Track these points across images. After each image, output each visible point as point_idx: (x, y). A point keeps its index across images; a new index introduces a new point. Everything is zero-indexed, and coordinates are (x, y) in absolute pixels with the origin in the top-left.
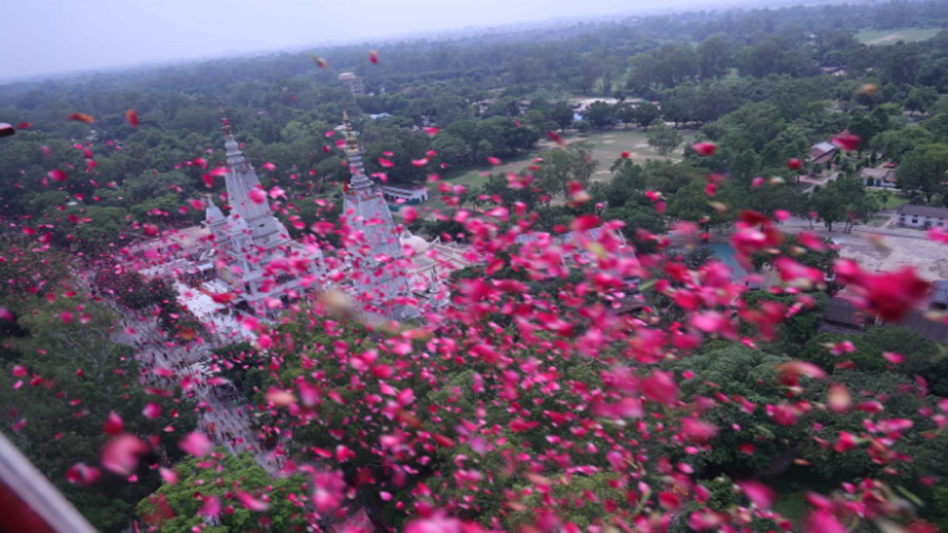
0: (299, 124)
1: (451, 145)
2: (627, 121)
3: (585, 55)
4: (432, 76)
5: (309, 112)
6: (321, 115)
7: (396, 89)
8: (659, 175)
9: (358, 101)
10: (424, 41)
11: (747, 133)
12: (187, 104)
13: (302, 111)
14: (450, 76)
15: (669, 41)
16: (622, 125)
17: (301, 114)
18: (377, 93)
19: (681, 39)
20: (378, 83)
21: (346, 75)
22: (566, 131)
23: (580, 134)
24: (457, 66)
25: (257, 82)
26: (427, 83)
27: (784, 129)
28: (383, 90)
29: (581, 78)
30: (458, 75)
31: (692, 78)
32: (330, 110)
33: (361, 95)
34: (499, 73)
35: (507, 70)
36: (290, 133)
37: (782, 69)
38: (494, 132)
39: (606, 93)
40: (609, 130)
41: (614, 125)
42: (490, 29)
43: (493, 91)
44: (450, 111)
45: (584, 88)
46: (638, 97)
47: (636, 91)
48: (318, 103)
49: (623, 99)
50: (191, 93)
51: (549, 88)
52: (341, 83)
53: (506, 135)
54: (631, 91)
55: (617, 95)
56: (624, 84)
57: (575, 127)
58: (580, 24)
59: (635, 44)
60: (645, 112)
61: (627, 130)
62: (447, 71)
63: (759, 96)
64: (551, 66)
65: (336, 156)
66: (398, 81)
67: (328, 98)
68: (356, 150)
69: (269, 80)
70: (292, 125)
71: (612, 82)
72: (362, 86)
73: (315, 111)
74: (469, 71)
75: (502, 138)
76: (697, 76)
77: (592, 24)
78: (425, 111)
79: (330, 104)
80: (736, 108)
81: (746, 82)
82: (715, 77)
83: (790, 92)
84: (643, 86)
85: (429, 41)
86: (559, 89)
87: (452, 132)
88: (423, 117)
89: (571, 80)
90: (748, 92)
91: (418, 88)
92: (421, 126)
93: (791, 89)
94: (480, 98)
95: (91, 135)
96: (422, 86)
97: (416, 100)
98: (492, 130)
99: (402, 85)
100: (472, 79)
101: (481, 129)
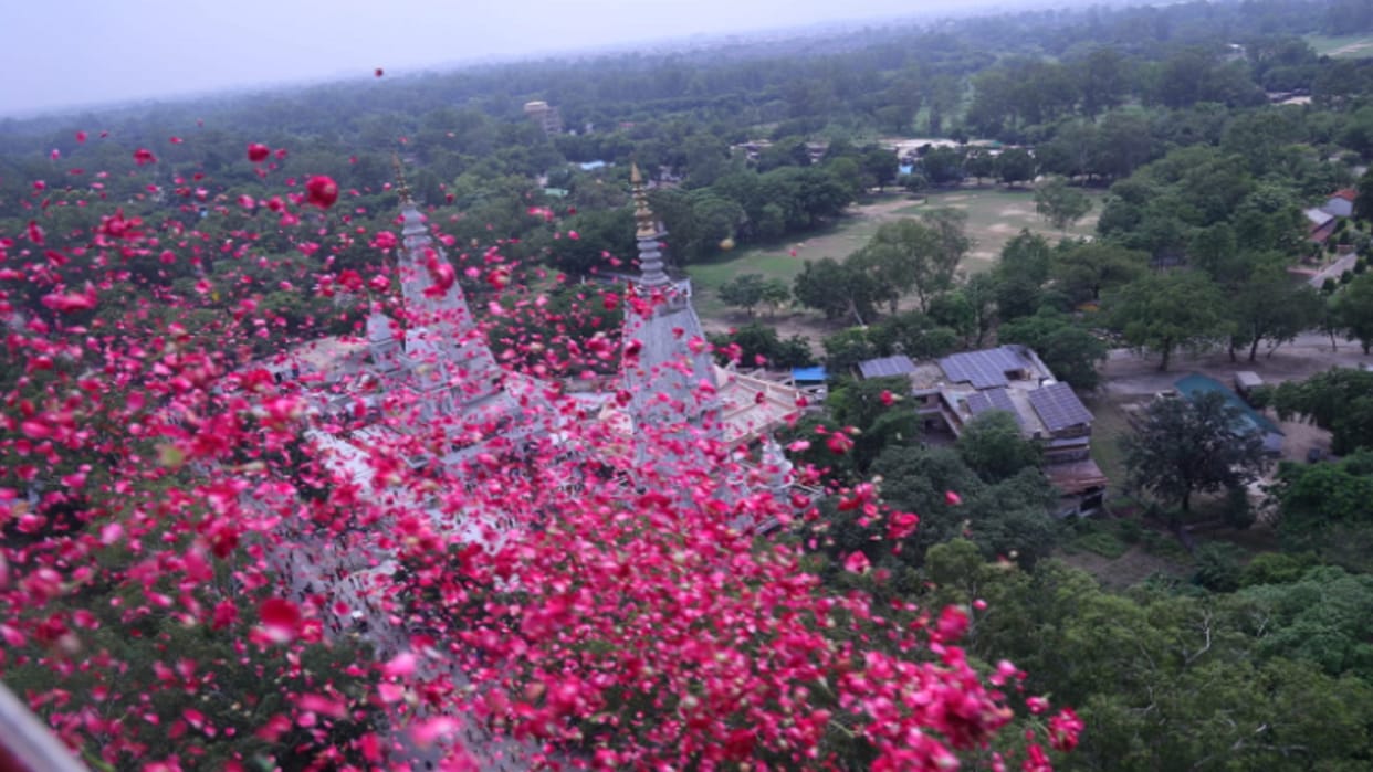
0: (474, 178)
1: (721, 211)
2: (980, 174)
3: (887, 74)
4: (660, 106)
5: (485, 160)
6: (503, 164)
7: (609, 127)
8: (1071, 262)
9: (557, 142)
10: (636, 55)
11: (1193, 195)
12: (300, 149)
13: (473, 157)
14: (688, 106)
15: (1009, 55)
16: (973, 181)
17: (472, 162)
18: (581, 131)
19: (1026, 51)
20: (579, 118)
21: (536, 104)
22: (885, 189)
23: (911, 194)
24: (698, 91)
25: (396, 114)
26: (655, 116)
27: (1254, 189)
28: (589, 126)
29: (894, 109)
30: (700, 104)
31: (1071, 109)
32: (516, 156)
33: (559, 134)
34: (760, 101)
35: (773, 98)
36: (461, 192)
37: (1210, 95)
38: (785, 192)
39: (934, 130)
40: (955, 189)
41: (960, 179)
42: (729, 37)
43: (757, 128)
44: (709, 159)
45: (899, 124)
46: (987, 137)
47: (981, 129)
48: (497, 147)
49: (964, 141)
50: (298, 131)
51: (846, 124)
52: (526, 116)
53: (803, 197)
54: (973, 128)
55: (954, 136)
56: (961, 117)
57: (901, 184)
58: (867, 30)
59: (960, 58)
60: (1010, 161)
61: (980, 187)
62: (682, 99)
63: (1188, 136)
64: (842, 91)
65: (543, 228)
66: (610, 112)
67: (511, 140)
68: (651, 232)
69: (415, 112)
70: (464, 180)
71: (942, 115)
72: (558, 121)
73: (494, 158)
74: (716, 99)
75: (798, 200)
76: (1077, 106)
77: (885, 29)
78: (665, 158)
79: (515, 148)
80: (1163, 155)
81: (1160, 115)
82: (1105, 108)
83: (1255, 131)
84: (992, 120)
85: (643, 56)
86: (859, 126)
87: (721, 192)
88: (662, 167)
89: (880, 111)
90: (1168, 131)
91: (644, 124)
92: (659, 181)
93: (1257, 125)
94: (741, 139)
95: (157, 193)
96: (651, 120)
97: (647, 141)
98: (782, 188)
99: (616, 119)
100: (724, 110)
101: (765, 187)
